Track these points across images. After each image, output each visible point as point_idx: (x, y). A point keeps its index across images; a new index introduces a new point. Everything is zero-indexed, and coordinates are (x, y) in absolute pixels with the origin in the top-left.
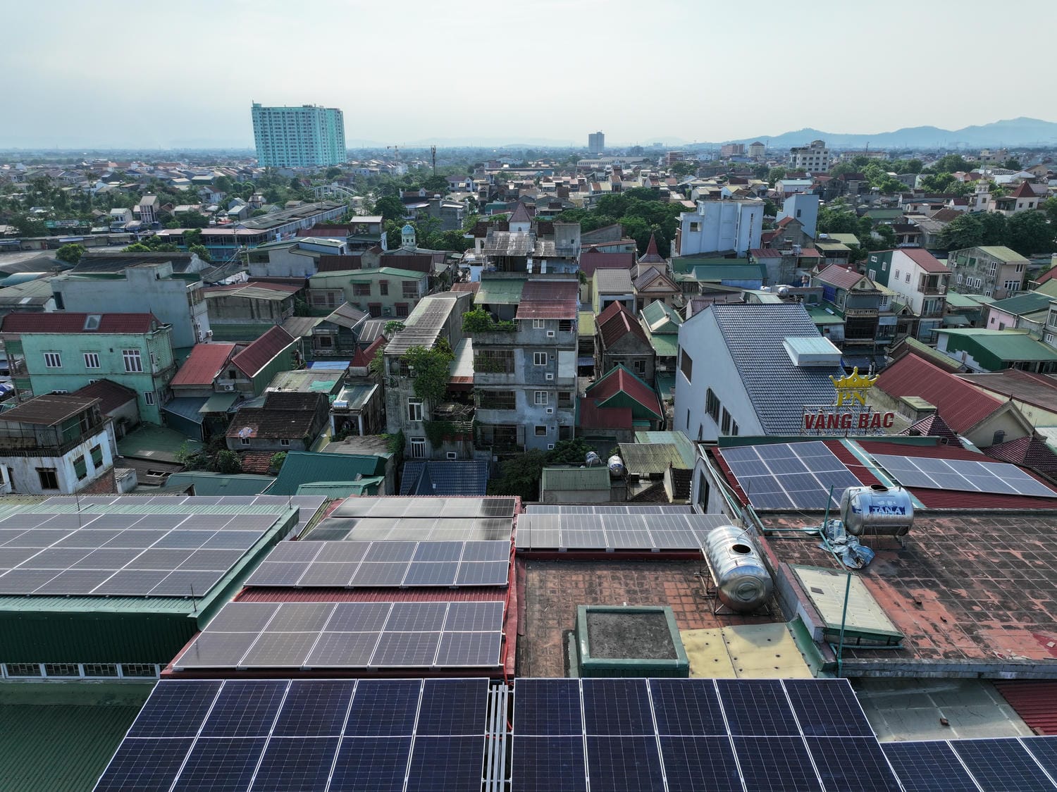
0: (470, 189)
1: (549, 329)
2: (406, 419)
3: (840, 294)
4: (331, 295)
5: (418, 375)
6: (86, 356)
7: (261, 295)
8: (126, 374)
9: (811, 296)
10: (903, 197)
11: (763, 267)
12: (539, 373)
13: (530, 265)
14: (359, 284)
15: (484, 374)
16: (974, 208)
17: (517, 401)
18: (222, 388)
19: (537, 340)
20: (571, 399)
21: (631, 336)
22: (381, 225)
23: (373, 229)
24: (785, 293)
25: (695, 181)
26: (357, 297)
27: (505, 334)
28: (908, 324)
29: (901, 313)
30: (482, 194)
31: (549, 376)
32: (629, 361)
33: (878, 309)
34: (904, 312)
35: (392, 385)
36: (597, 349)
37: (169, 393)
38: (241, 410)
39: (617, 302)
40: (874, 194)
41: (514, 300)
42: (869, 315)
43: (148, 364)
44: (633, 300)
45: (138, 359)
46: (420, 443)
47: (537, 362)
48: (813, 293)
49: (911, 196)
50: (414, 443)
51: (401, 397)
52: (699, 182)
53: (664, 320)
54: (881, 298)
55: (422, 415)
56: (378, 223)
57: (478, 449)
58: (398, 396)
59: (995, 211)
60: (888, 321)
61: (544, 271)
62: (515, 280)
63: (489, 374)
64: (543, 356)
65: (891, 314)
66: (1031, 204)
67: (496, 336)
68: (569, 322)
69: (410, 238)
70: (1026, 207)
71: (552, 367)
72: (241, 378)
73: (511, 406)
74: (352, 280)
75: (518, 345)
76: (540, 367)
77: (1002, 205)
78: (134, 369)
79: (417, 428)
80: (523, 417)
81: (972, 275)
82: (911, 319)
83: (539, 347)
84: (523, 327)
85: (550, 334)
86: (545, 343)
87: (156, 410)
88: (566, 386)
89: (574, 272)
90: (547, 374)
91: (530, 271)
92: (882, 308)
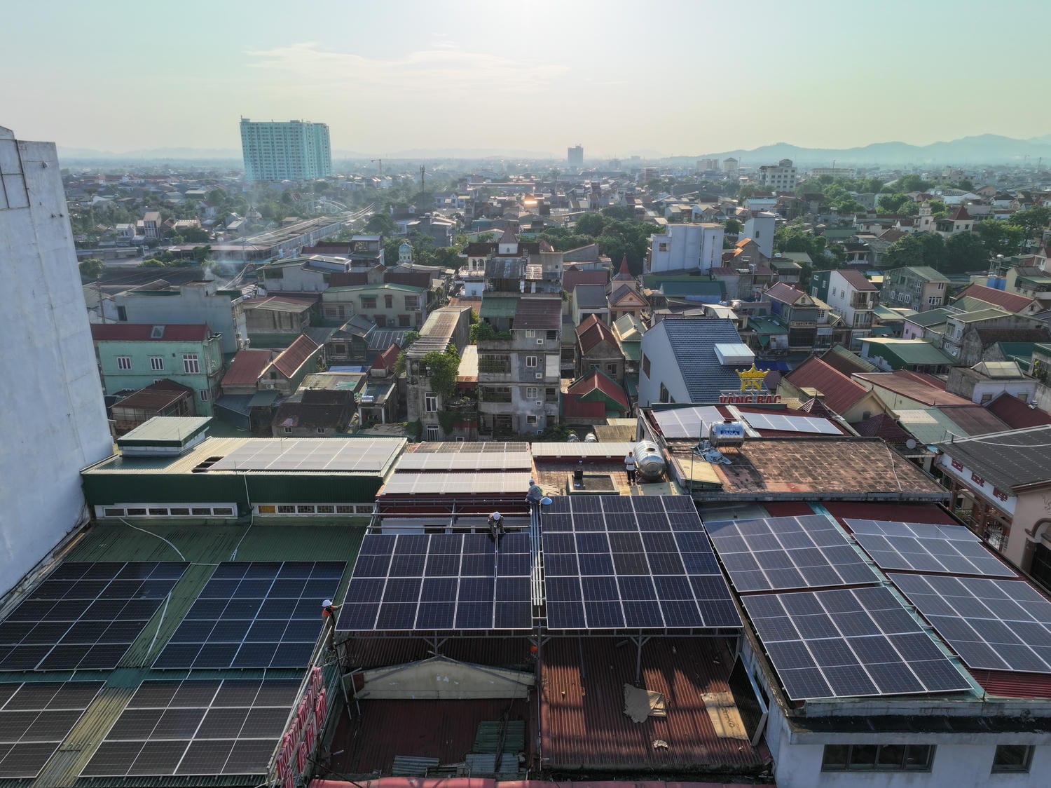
0: (456, 204)
1: (539, 338)
2: (424, 410)
3: (785, 309)
4: (341, 308)
5: (433, 374)
6: (152, 360)
7: (283, 308)
8: (185, 375)
9: (761, 309)
10: (859, 217)
11: (722, 284)
12: (530, 373)
13: (522, 286)
14: (365, 299)
15: (486, 374)
16: (918, 229)
17: (513, 395)
18: (264, 386)
19: (528, 347)
20: (556, 393)
21: (604, 344)
22: (379, 243)
23: (372, 247)
24: (738, 307)
25: (668, 198)
26: (364, 310)
27: (503, 342)
28: (843, 334)
29: (836, 325)
30: (468, 211)
31: (538, 376)
32: (603, 364)
33: (816, 321)
34: (839, 323)
35: (413, 383)
36: (576, 355)
37: (219, 392)
38: (283, 404)
39: (593, 315)
40: (833, 213)
41: (510, 315)
42: (809, 326)
43: (204, 366)
44: (607, 314)
45: (195, 362)
46: (435, 429)
47: (529, 364)
48: (762, 307)
49: (864, 217)
50: (430, 429)
51: (420, 392)
52: (673, 199)
53: (632, 331)
54: (820, 312)
55: (437, 406)
56: (377, 241)
57: (481, 434)
58: (417, 391)
59: (935, 232)
60: (824, 331)
61: (533, 291)
62: (511, 298)
63: (490, 374)
64: (534, 359)
65: (827, 325)
66: (967, 226)
67: (496, 343)
68: (554, 332)
69: (407, 255)
70: (962, 228)
71: (541, 368)
72: (281, 379)
73: (508, 400)
74: (361, 295)
75: (514, 351)
76: (531, 368)
77: (942, 227)
78: (192, 371)
79: (432, 417)
80: (517, 409)
81: (902, 292)
82: (844, 330)
83: (530, 352)
84: (518, 336)
85: (539, 342)
86: (535, 348)
87: (210, 405)
88: (552, 383)
89: (558, 292)
90: (537, 374)
91: (523, 291)
92: (820, 320)
